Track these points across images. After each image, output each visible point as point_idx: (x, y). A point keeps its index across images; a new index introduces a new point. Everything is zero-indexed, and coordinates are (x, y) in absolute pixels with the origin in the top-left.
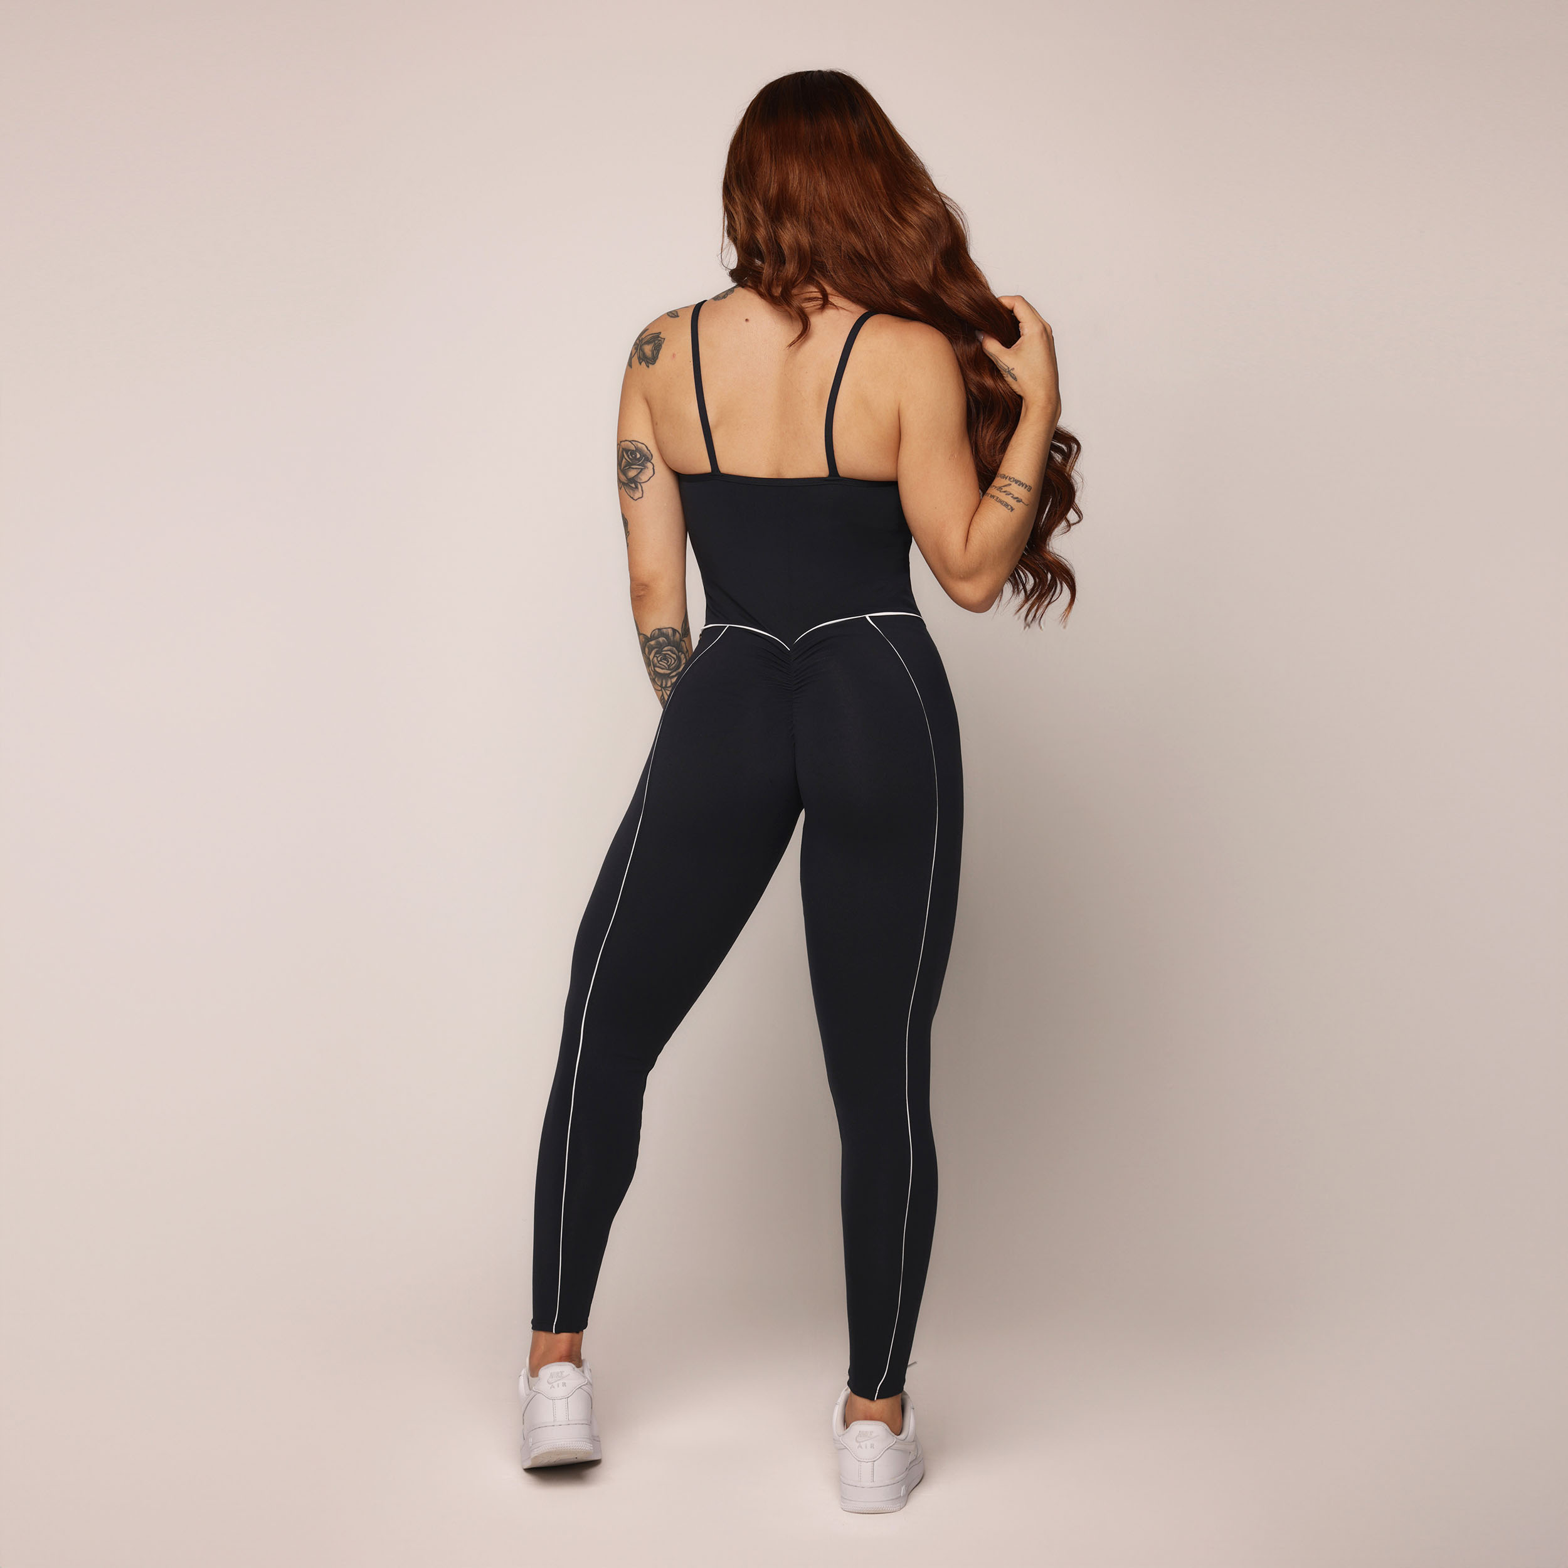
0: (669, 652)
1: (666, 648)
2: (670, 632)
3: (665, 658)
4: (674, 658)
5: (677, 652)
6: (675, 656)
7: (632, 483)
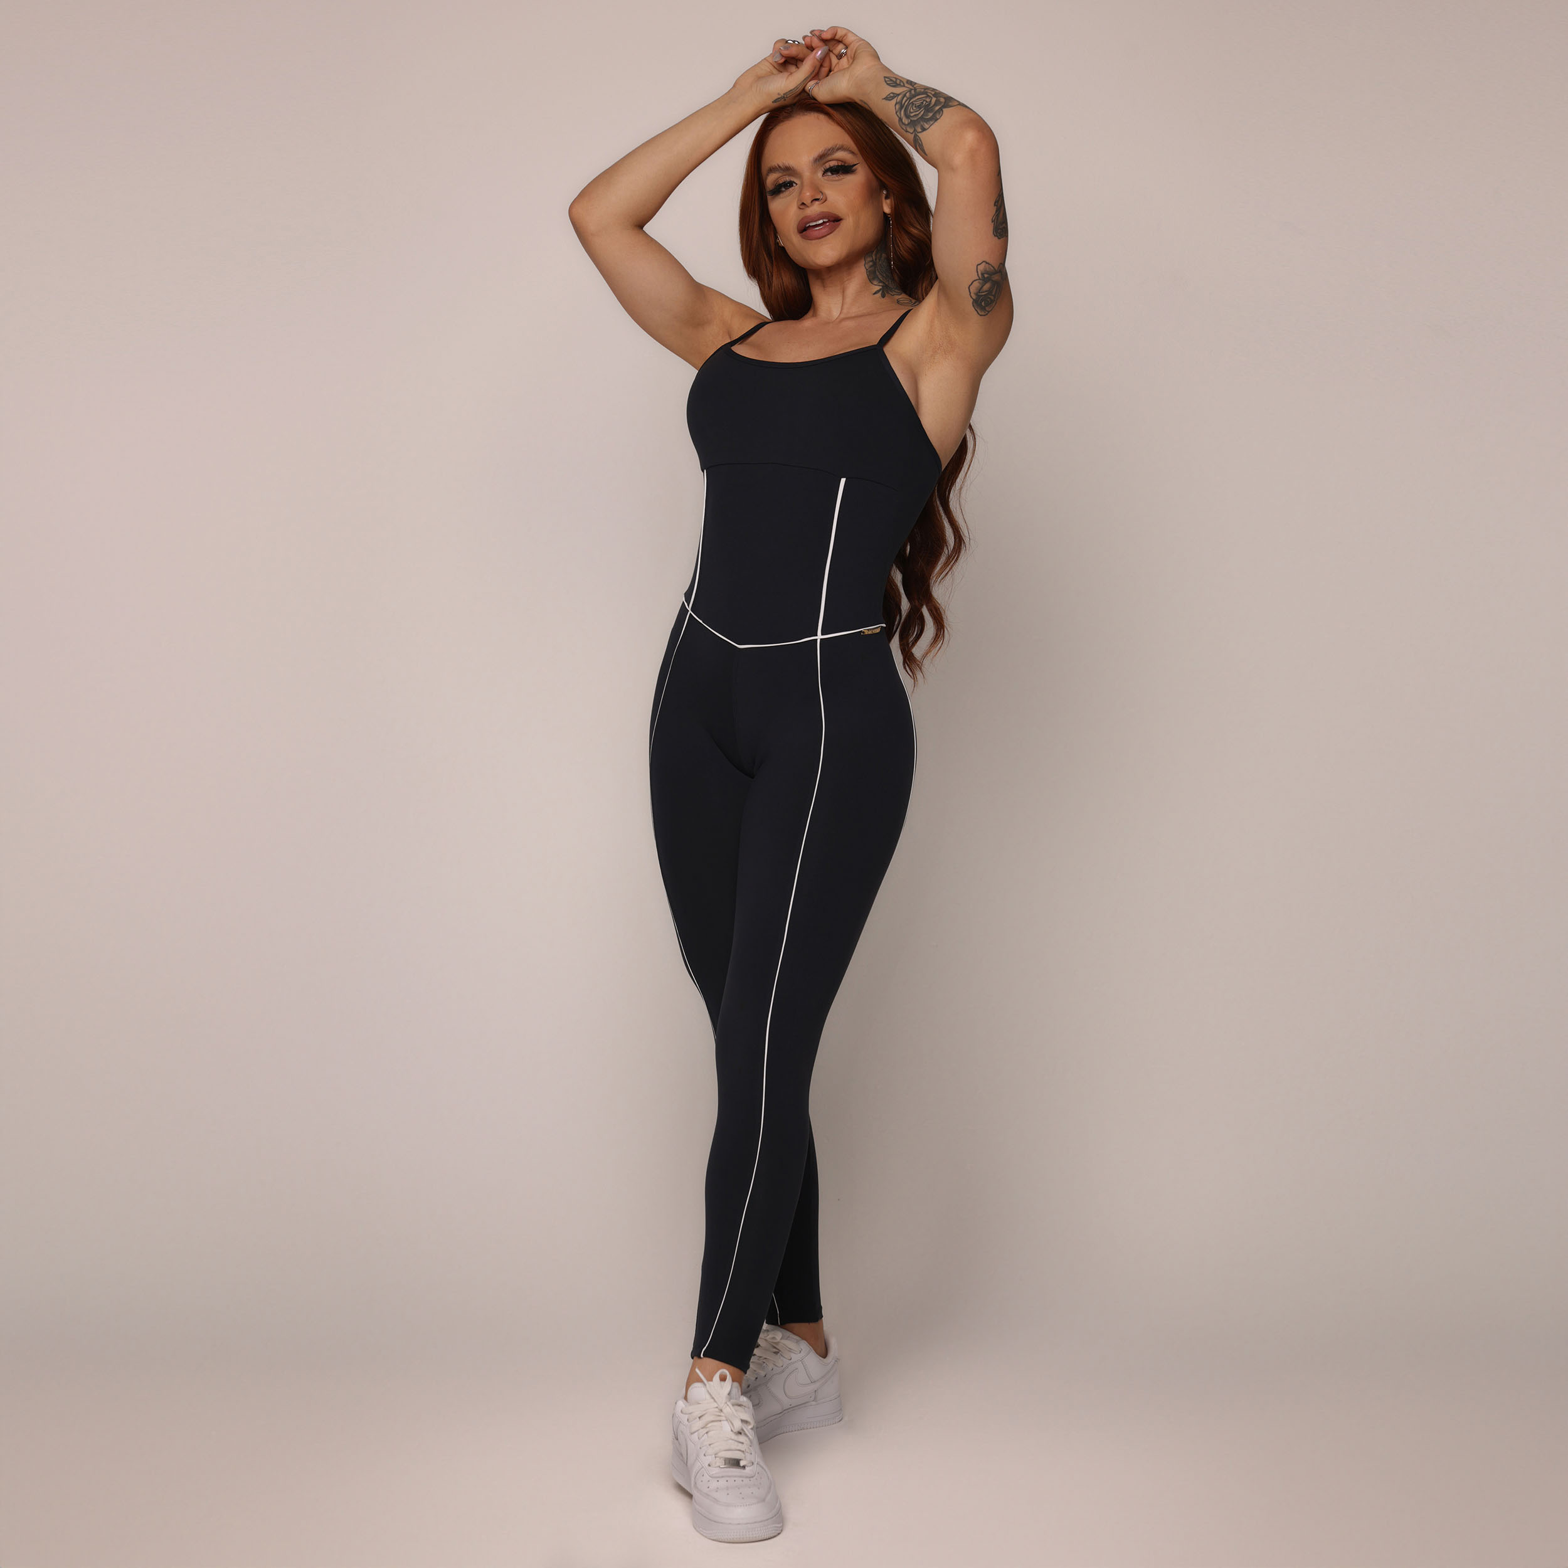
7: (987, 277)
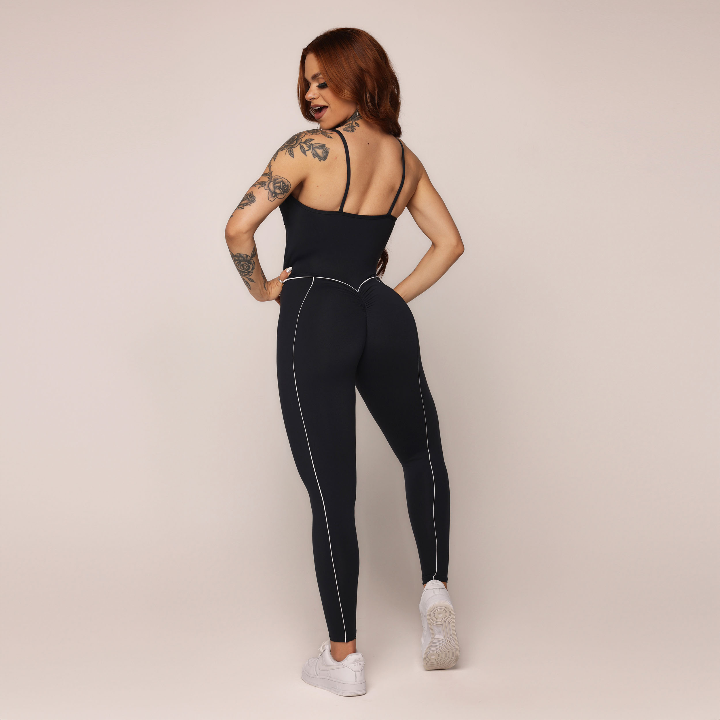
0: (244, 264)
1: (243, 262)
2: (245, 256)
3: (242, 265)
4: (246, 266)
5: (248, 264)
6: (247, 266)
